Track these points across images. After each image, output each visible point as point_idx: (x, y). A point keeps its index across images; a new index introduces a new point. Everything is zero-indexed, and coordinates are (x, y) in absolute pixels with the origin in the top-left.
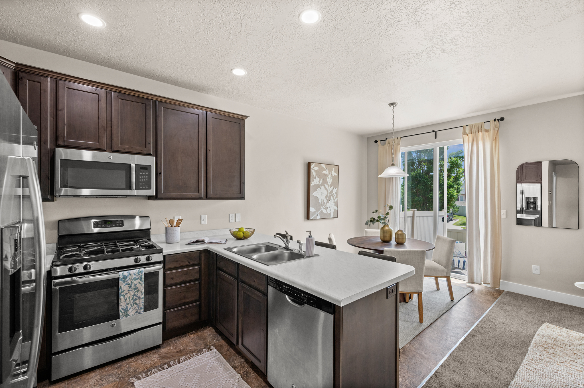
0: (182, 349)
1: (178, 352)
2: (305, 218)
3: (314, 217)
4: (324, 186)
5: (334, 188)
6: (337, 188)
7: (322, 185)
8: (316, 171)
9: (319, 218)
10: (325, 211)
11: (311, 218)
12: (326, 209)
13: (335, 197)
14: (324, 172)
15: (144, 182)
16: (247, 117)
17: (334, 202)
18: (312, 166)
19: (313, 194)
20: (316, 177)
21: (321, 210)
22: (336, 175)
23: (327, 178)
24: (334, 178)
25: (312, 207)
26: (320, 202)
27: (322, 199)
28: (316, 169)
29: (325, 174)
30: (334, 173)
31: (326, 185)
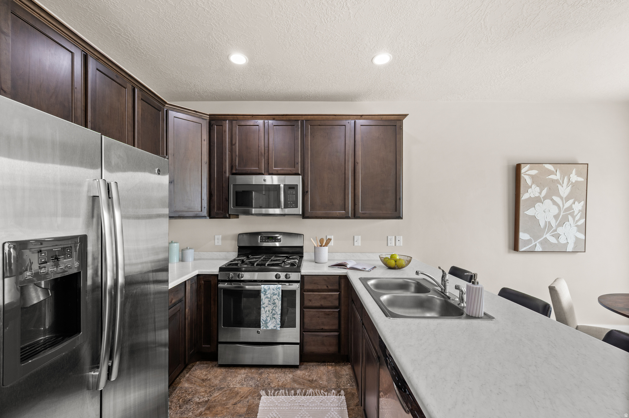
0: (314, 379)
1: (309, 381)
2: (509, 248)
3: (528, 247)
4: (552, 200)
5: (576, 203)
6: (583, 203)
7: (545, 198)
8: (532, 177)
9: (541, 250)
10: (553, 240)
11: (521, 249)
12: (557, 236)
13: (577, 218)
14: (552, 177)
15: (292, 201)
16: (406, 115)
17: (577, 226)
18: (523, 170)
19: (525, 212)
20: (533, 186)
21: (544, 237)
22: (580, 179)
23: (559, 186)
24: (575, 185)
25: (524, 232)
26: (542, 225)
27: (547, 220)
28: (534, 172)
29: (553, 181)
30: (574, 178)
31: (555, 198)
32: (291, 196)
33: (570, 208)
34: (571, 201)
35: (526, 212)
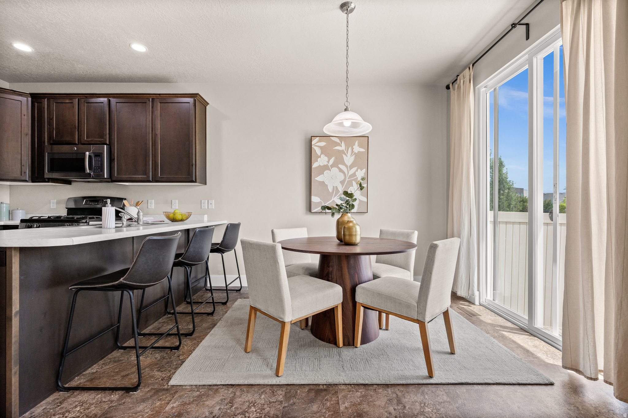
3: (318, 209)
4: (339, 168)
5: (359, 170)
6: (364, 170)
7: (332, 166)
8: (321, 147)
11: (314, 210)
14: (338, 148)
15: (98, 167)
18: (314, 142)
19: (318, 179)
20: (322, 156)
21: (332, 200)
22: (362, 150)
23: (344, 156)
24: (357, 155)
25: (315, 196)
26: (330, 190)
27: (335, 185)
28: (323, 144)
29: (339, 151)
30: (357, 149)
31: (341, 166)
32: (97, 163)
33: (354, 175)
34: (355, 169)
35: (316, 179)
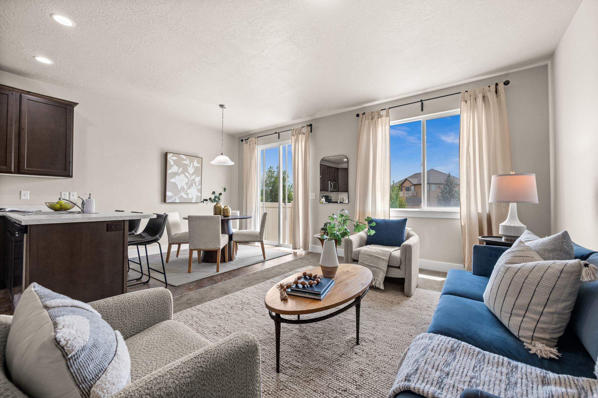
2: (161, 201)
3: (171, 200)
4: (185, 174)
5: (197, 177)
6: (200, 177)
7: (181, 173)
8: (173, 161)
9: (179, 202)
10: (185, 196)
11: (167, 201)
12: (187, 194)
13: (197, 185)
14: (184, 162)
16: (76, 104)
17: (197, 189)
18: (169, 156)
20: (175, 166)
21: (180, 194)
22: (199, 165)
23: (188, 167)
24: (196, 168)
25: (169, 191)
26: (179, 188)
27: (182, 185)
28: (175, 158)
29: (185, 164)
30: (196, 164)
31: (186, 174)
33: (194, 180)
34: (194, 176)
35: (170, 180)
